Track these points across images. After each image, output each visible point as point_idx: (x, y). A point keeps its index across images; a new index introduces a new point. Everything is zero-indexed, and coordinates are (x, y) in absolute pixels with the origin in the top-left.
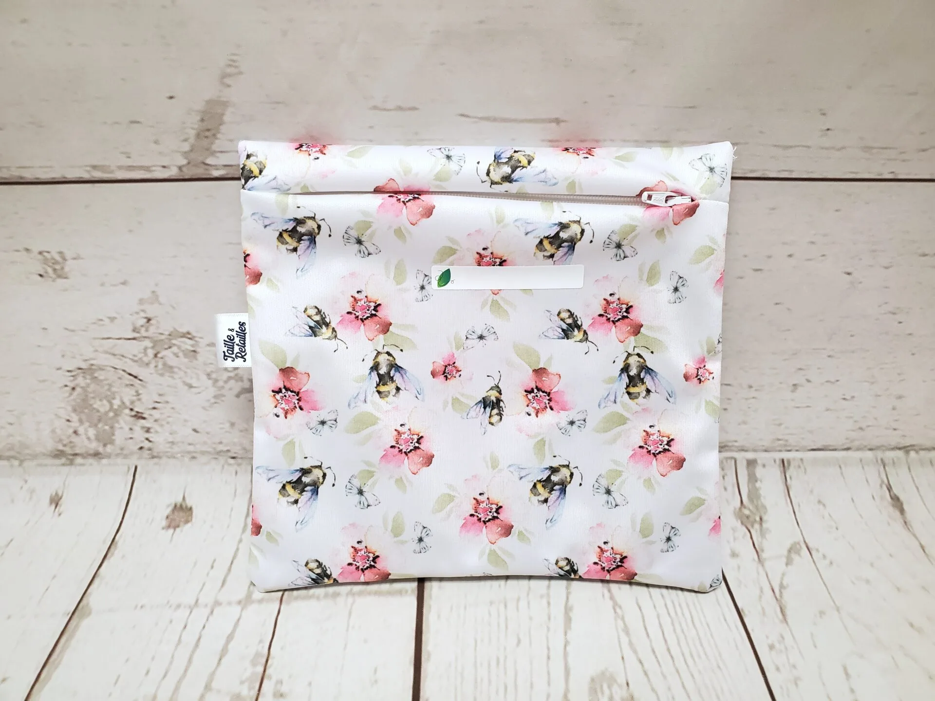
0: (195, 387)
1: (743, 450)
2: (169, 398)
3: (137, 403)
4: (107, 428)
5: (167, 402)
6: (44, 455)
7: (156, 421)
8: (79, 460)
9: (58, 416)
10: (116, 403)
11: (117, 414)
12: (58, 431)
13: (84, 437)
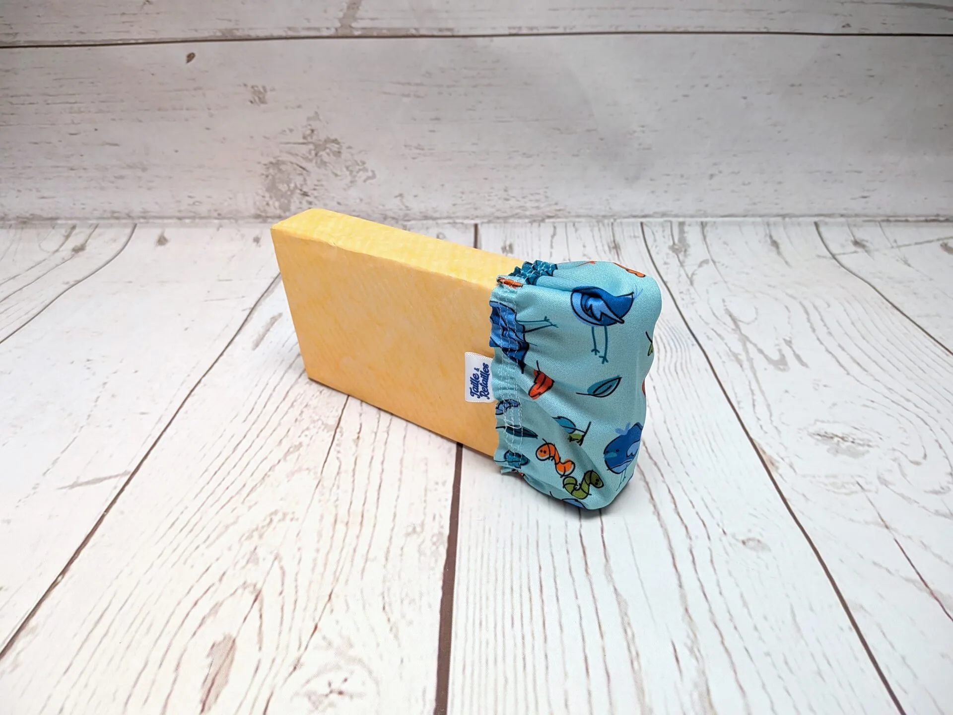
0: (340, 176)
1: (676, 216)
2: (324, 183)
3: (305, 186)
4: (286, 201)
5: (322, 185)
6: (250, 217)
7: (316, 197)
8: (270, 220)
9: (258, 194)
10: (292, 185)
11: (292, 192)
12: (258, 203)
13: (272, 207)
